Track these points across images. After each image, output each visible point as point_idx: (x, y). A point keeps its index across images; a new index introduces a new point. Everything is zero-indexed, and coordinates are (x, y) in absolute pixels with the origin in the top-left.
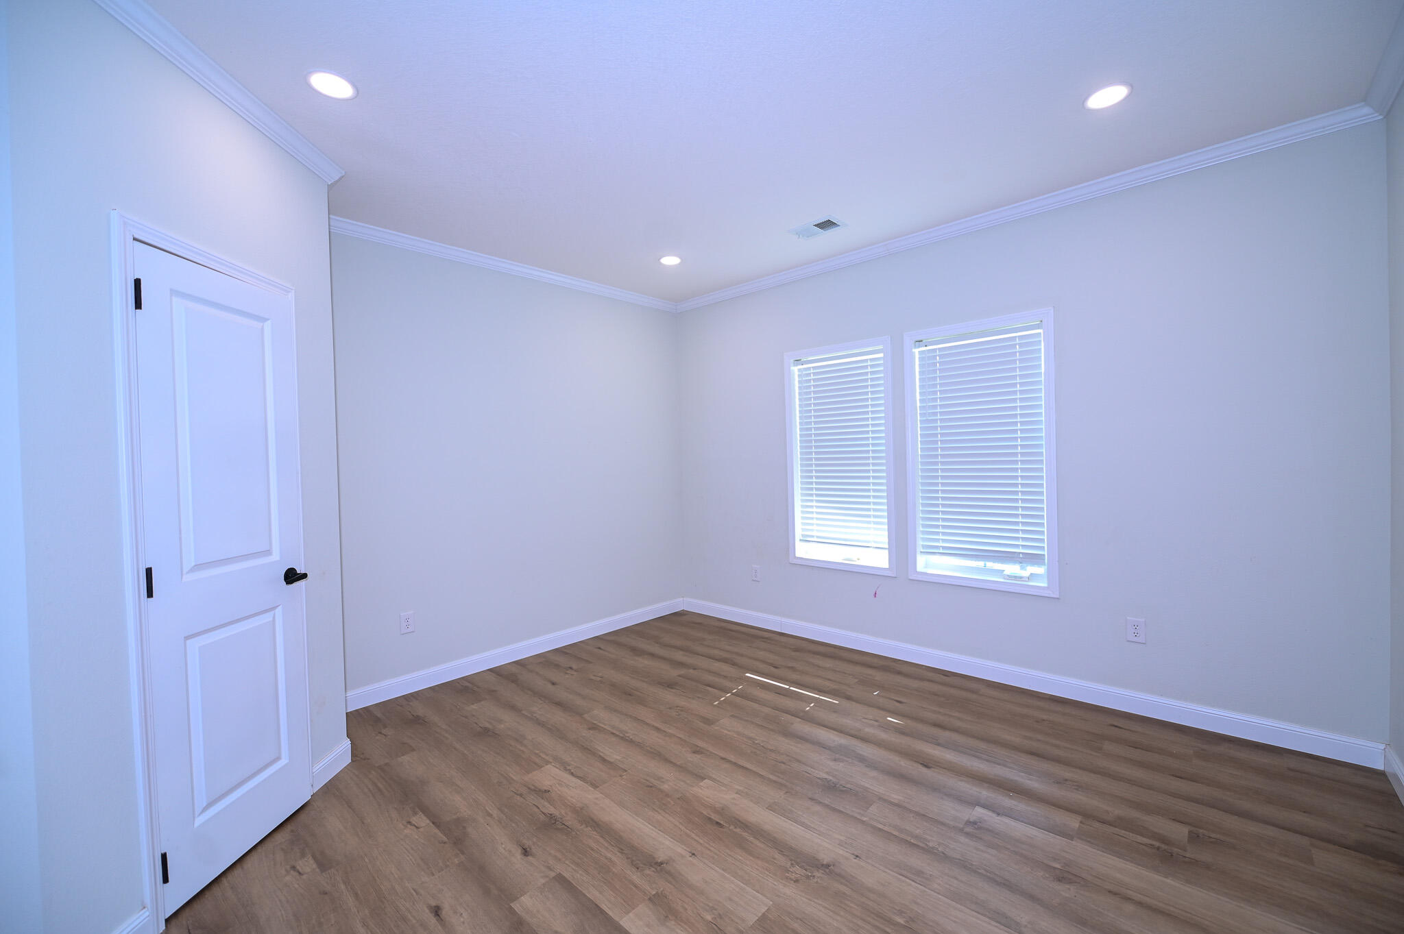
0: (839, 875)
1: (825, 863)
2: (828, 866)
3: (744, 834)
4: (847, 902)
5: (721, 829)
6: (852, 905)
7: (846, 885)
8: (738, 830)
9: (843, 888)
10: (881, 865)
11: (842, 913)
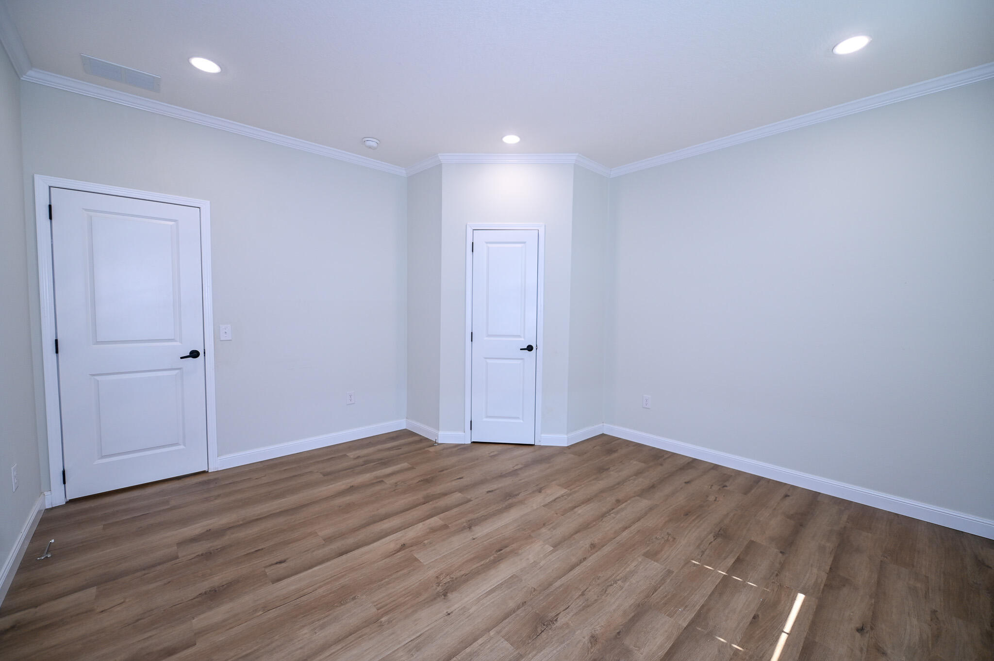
0: (435, 599)
1: (448, 594)
2: (445, 595)
3: (488, 560)
4: (411, 597)
5: (495, 550)
6: (407, 599)
7: (424, 600)
8: (492, 558)
9: (422, 598)
10: (435, 626)
11: (404, 592)
